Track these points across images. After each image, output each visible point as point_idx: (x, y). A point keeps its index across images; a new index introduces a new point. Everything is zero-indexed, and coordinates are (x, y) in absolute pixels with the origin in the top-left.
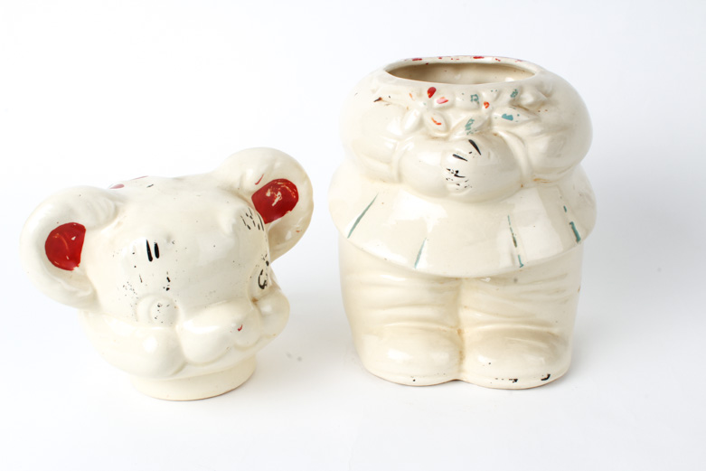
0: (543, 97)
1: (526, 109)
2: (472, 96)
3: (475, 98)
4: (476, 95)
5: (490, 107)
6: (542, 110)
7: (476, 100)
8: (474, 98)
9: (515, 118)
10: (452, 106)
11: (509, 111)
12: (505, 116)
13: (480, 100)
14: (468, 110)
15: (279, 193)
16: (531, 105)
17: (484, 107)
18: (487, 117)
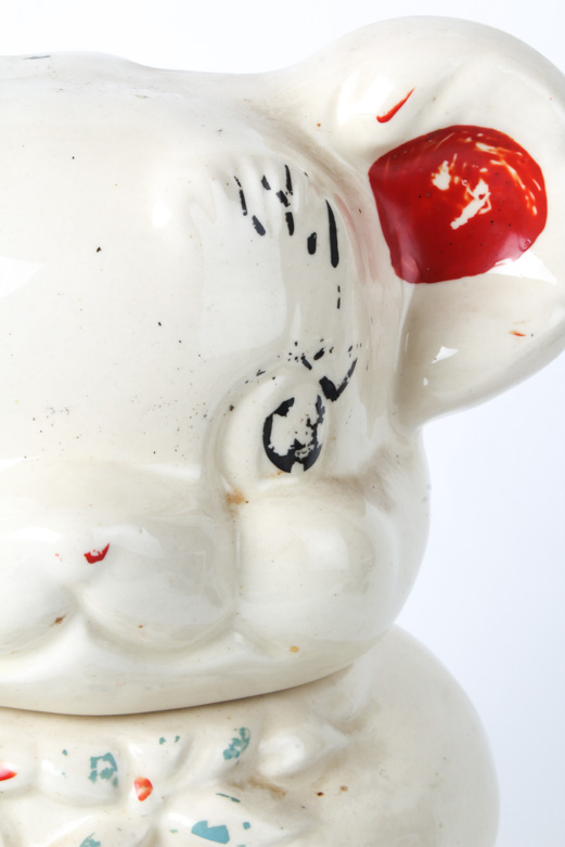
0: (336, 739)
1: (276, 792)
2: (94, 761)
3: (106, 769)
4: (108, 757)
5: (156, 792)
6: (331, 787)
7: (106, 774)
8: (102, 765)
9: (236, 835)
10: (30, 789)
11: (218, 810)
12: (202, 830)
13: (120, 774)
14: (81, 804)
15: (482, 188)
16: (293, 776)
17: (134, 793)
18: (141, 832)
